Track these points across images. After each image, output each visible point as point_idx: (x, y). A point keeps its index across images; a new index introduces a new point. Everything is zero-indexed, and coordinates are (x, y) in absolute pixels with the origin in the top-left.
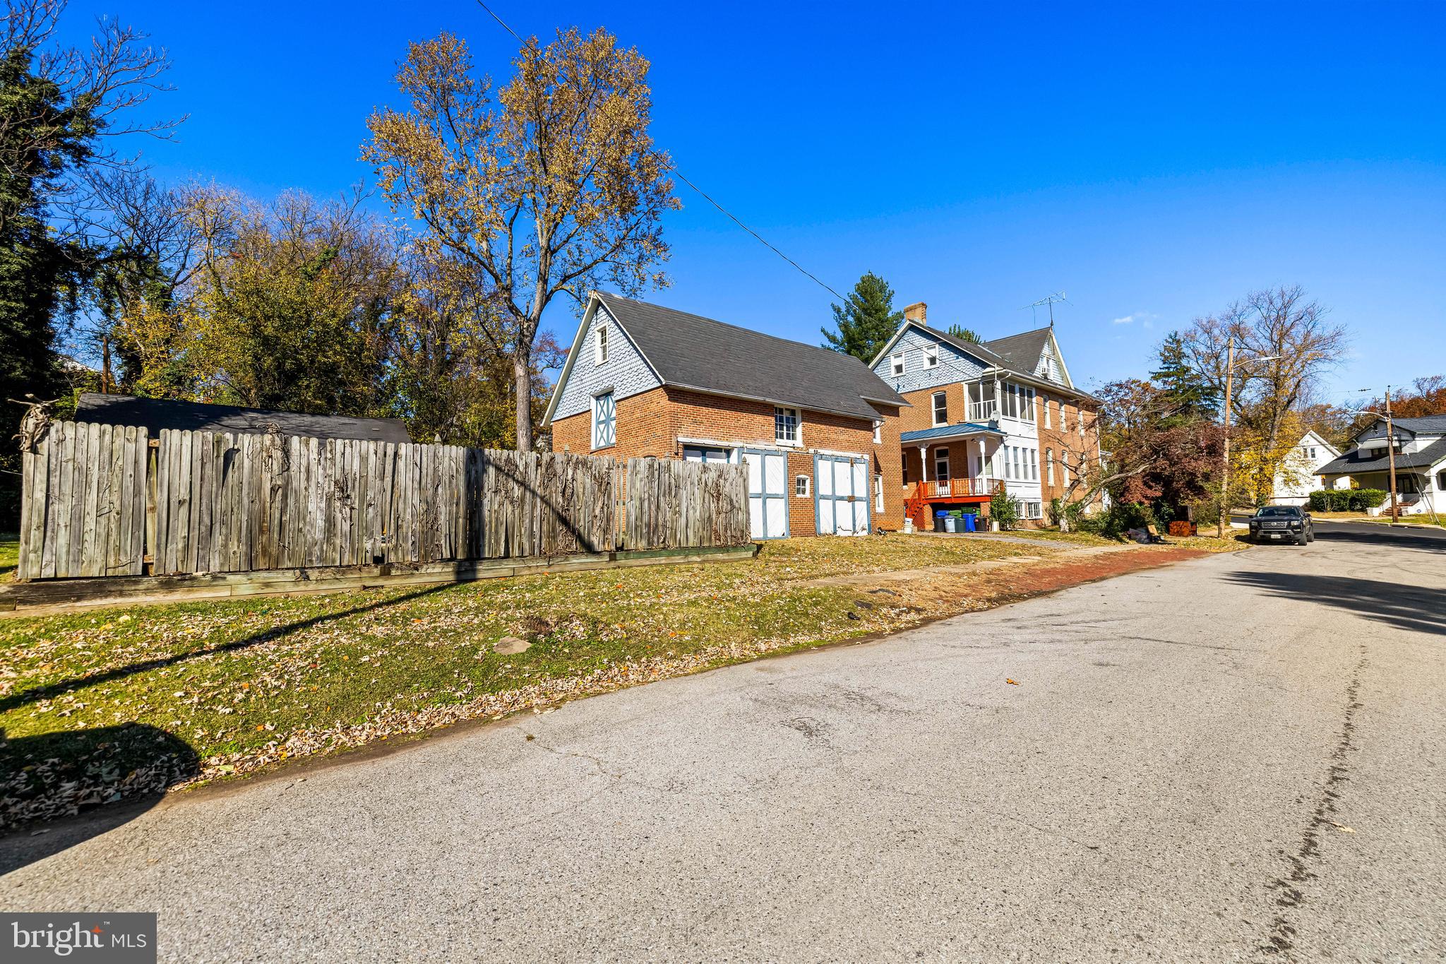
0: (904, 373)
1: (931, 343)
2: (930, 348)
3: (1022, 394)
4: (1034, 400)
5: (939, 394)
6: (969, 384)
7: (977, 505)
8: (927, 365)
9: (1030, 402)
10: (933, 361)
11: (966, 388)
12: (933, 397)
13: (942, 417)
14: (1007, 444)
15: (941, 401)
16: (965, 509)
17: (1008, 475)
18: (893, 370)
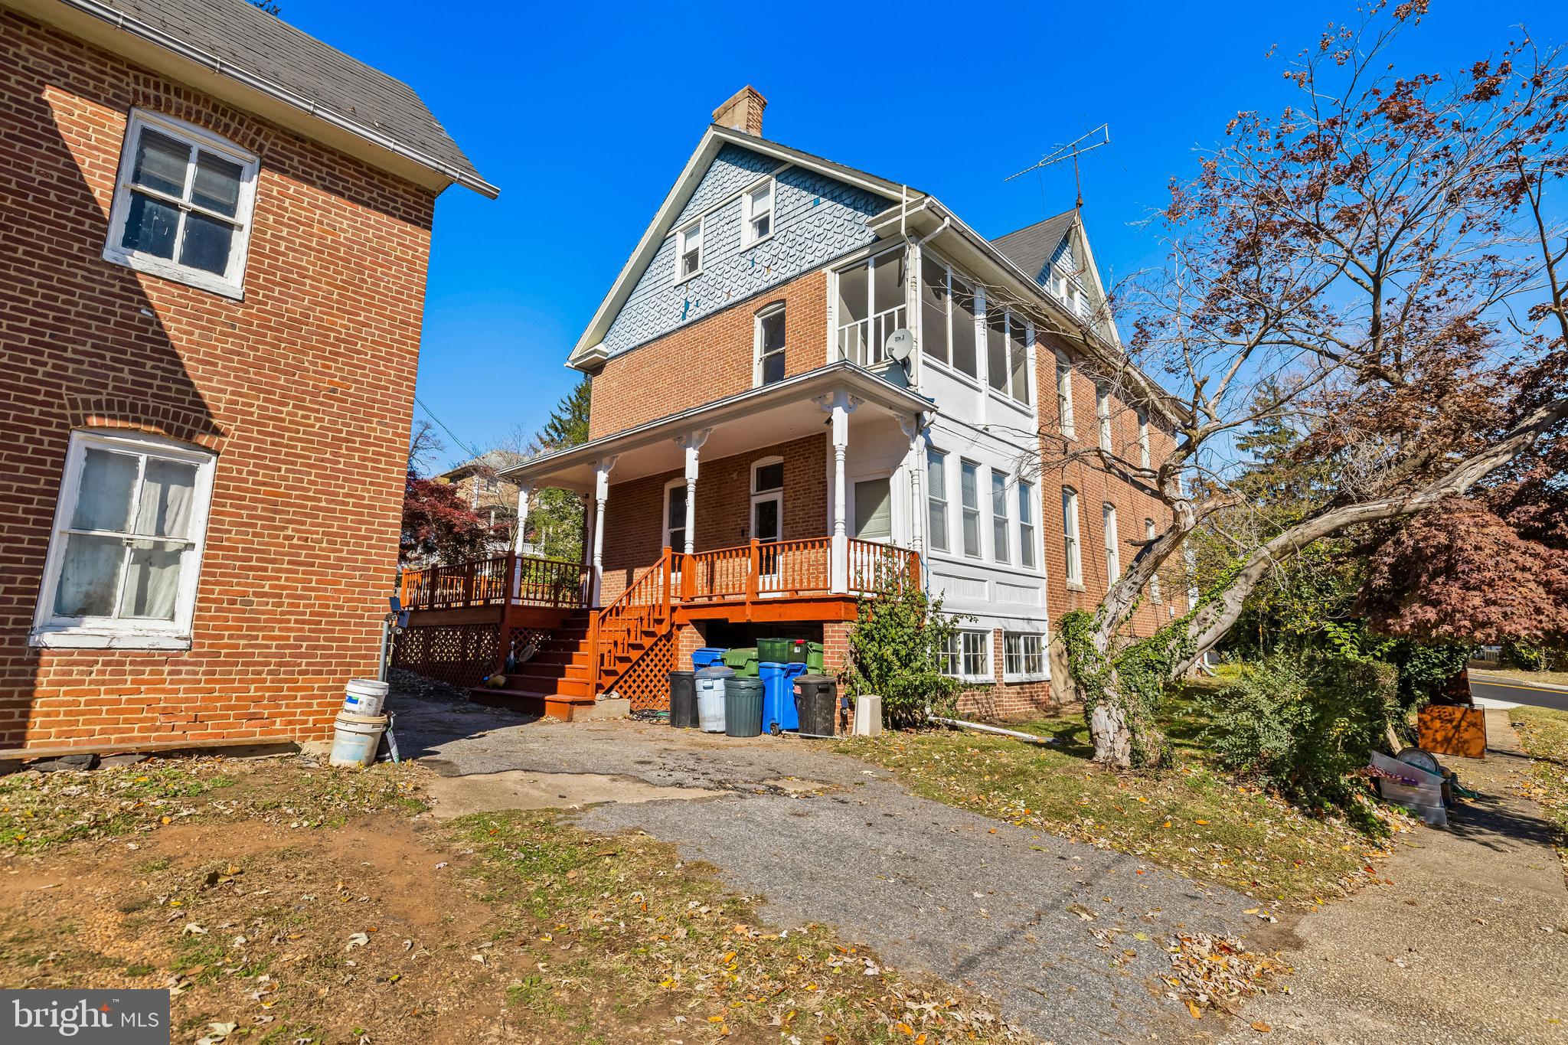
0: (700, 270)
1: (761, 178)
2: (759, 193)
3: (995, 324)
4: (1031, 351)
5: (772, 311)
6: (842, 271)
7: (812, 631)
8: (749, 236)
9: (1019, 360)
10: (763, 225)
11: (833, 283)
12: (758, 322)
13: (774, 369)
14: (938, 438)
15: (775, 330)
16: (767, 644)
17: (938, 539)
18: (679, 264)
